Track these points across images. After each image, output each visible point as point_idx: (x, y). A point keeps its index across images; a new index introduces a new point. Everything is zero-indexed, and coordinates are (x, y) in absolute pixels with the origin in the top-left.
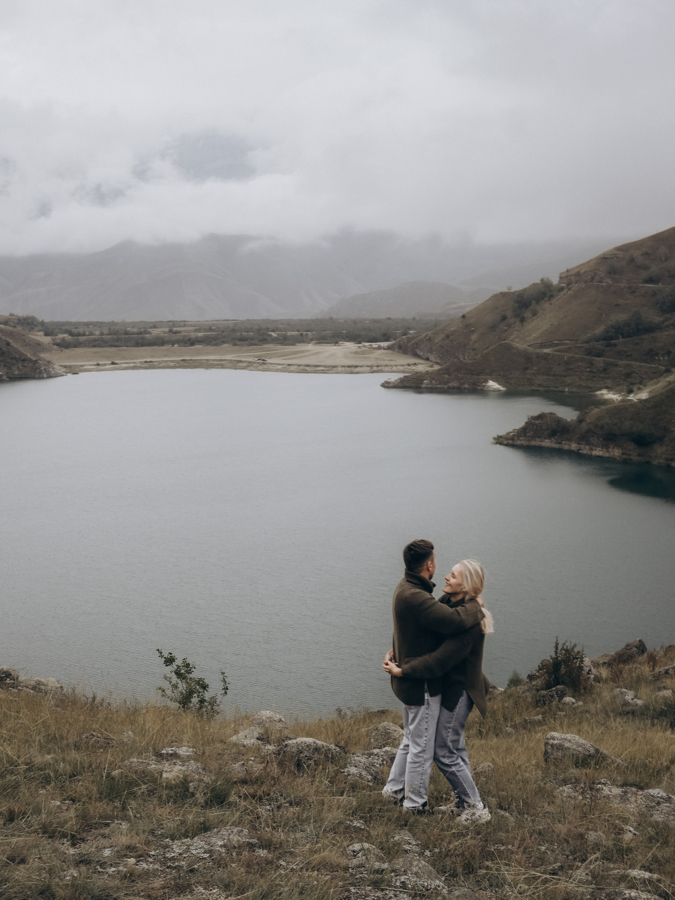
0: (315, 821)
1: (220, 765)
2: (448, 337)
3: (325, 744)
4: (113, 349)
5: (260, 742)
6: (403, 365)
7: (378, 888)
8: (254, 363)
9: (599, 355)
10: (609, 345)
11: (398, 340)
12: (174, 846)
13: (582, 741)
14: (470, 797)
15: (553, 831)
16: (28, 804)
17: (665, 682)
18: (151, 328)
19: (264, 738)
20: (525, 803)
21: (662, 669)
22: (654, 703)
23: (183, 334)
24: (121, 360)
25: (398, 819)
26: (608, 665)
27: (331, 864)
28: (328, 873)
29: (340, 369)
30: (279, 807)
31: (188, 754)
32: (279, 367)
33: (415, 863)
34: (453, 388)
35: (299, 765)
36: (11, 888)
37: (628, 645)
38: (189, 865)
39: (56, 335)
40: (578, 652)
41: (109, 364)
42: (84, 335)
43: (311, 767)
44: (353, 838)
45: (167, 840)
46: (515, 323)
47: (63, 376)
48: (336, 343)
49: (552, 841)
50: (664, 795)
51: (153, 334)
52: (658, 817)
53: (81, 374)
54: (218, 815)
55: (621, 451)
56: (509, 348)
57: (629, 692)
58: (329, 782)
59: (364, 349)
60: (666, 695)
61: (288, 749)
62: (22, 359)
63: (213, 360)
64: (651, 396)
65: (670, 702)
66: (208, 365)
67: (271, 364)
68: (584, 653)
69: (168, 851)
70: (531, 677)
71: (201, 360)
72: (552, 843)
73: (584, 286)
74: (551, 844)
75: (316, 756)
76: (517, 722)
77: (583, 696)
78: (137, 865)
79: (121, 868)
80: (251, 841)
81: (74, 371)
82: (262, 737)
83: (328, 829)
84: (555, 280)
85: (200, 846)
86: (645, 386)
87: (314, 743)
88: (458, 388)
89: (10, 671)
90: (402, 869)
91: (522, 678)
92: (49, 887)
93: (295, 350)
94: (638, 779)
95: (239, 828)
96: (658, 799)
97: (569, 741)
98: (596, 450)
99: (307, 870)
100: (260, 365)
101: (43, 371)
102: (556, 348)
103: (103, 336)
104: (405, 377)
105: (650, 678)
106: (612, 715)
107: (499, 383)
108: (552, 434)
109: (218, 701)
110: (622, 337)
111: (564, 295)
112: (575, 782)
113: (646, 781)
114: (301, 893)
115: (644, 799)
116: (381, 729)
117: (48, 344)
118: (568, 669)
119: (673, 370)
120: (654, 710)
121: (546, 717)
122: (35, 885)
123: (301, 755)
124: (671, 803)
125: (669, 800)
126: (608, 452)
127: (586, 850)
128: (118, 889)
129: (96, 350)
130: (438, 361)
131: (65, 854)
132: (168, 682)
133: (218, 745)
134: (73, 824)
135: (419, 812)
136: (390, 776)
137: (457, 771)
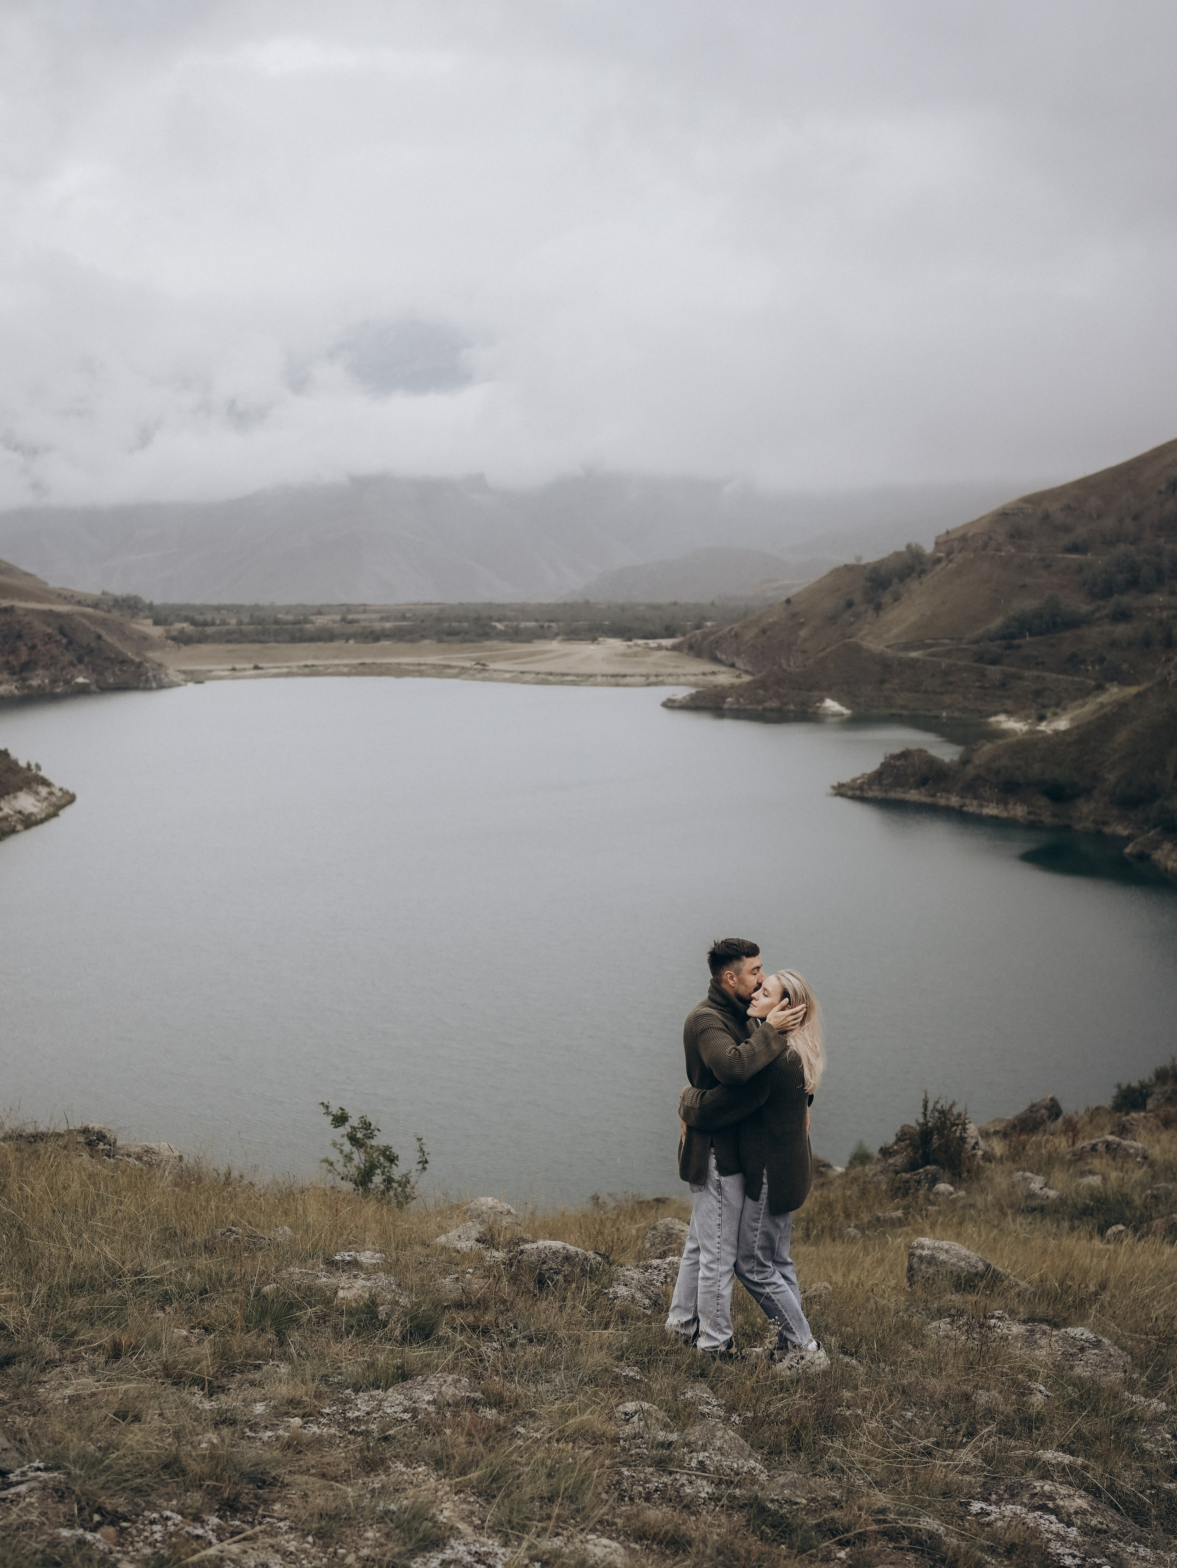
0: (567, 1368)
1: (422, 1279)
2: (764, 631)
3: (580, 1251)
4: (257, 646)
5: (481, 1245)
6: (695, 675)
7: (663, 1471)
8: (470, 669)
9: (994, 662)
10: (1009, 647)
11: (688, 636)
12: (359, 1401)
13: (964, 1251)
14: (794, 1333)
15: (924, 1388)
16: (142, 1335)
17: (1092, 1163)
18: (314, 614)
19: (487, 1240)
20: (881, 1346)
21: (1086, 1143)
22: (1074, 1195)
23: (362, 624)
24: (268, 662)
25: (690, 1366)
26: (1004, 1135)
27: (594, 1432)
28: (589, 1445)
29: (599, 679)
30: (512, 1345)
31: (374, 1261)
32: (507, 675)
33: (719, 1434)
34: (772, 710)
35: (541, 1282)
36: (121, 1459)
37: (1033, 1106)
38: (383, 1430)
39: (171, 624)
40: (960, 1115)
41: (250, 669)
42: (213, 624)
43: (559, 1285)
44: (623, 1393)
45: (348, 1391)
46: (866, 612)
47: (180, 685)
48: (594, 640)
49: (923, 1404)
50: (1091, 1336)
51: (317, 624)
52: (1080, 1371)
53: (208, 684)
54: (422, 1355)
55: (1026, 808)
56: (858, 649)
57: (1037, 1177)
58: (586, 1307)
59: (635, 649)
60: (1092, 1183)
61: (525, 1257)
62: (121, 658)
63: (407, 664)
64: (1076, 723)
65: (1099, 1195)
66: (399, 672)
67: (495, 671)
68: (967, 1116)
69: (350, 1408)
70: (886, 1152)
71: (390, 664)
72: (922, 1406)
73: (972, 556)
74: (921, 1408)
75: (567, 1269)
76: (866, 1220)
77: (966, 1182)
78: (305, 1428)
79: (281, 1432)
80: (472, 1395)
81: (197, 678)
82: (484, 1238)
83: (586, 1379)
84: (929, 548)
85: (398, 1402)
86: (1065, 709)
87: (564, 1248)
88: (779, 710)
89: (104, 1131)
90: (700, 1443)
91: (870, 1151)
92: (176, 1459)
93: (531, 649)
94: (1051, 1312)
95: (455, 1376)
96: (1082, 1342)
97: (947, 1251)
98: (987, 806)
99: (558, 1441)
100: (479, 672)
101: (151, 678)
102: (929, 651)
103: (243, 627)
104: (698, 692)
105: (1068, 1157)
106: (1009, 1212)
107: (842, 703)
108: (922, 782)
109: (412, 1181)
110: (1031, 635)
111: (942, 569)
112: (954, 1315)
113: (1065, 1315)
114: (549, 1476)
115: (1060, 1342)
116: (661, 1228)
117: (160, 637)
118: (942, 1141)
119: (1108, 685)
120: (1075, 1206)
121: (909, 1213)
122: (157, 1454)
123: (545, 1267)
124: (1102, 1350)
125: (1097, 1344)
126: (1006, 810)
127: (974, 1418)
128: (278, 1463)
129: (230, 647)
130: (749, 669)
131: (198, 1408)
132: (338, 1151)
133: (418, 1248)
134: (207, 1367)
135: (723, 1355)
136: (674, 1302)
137: (774, 1293)
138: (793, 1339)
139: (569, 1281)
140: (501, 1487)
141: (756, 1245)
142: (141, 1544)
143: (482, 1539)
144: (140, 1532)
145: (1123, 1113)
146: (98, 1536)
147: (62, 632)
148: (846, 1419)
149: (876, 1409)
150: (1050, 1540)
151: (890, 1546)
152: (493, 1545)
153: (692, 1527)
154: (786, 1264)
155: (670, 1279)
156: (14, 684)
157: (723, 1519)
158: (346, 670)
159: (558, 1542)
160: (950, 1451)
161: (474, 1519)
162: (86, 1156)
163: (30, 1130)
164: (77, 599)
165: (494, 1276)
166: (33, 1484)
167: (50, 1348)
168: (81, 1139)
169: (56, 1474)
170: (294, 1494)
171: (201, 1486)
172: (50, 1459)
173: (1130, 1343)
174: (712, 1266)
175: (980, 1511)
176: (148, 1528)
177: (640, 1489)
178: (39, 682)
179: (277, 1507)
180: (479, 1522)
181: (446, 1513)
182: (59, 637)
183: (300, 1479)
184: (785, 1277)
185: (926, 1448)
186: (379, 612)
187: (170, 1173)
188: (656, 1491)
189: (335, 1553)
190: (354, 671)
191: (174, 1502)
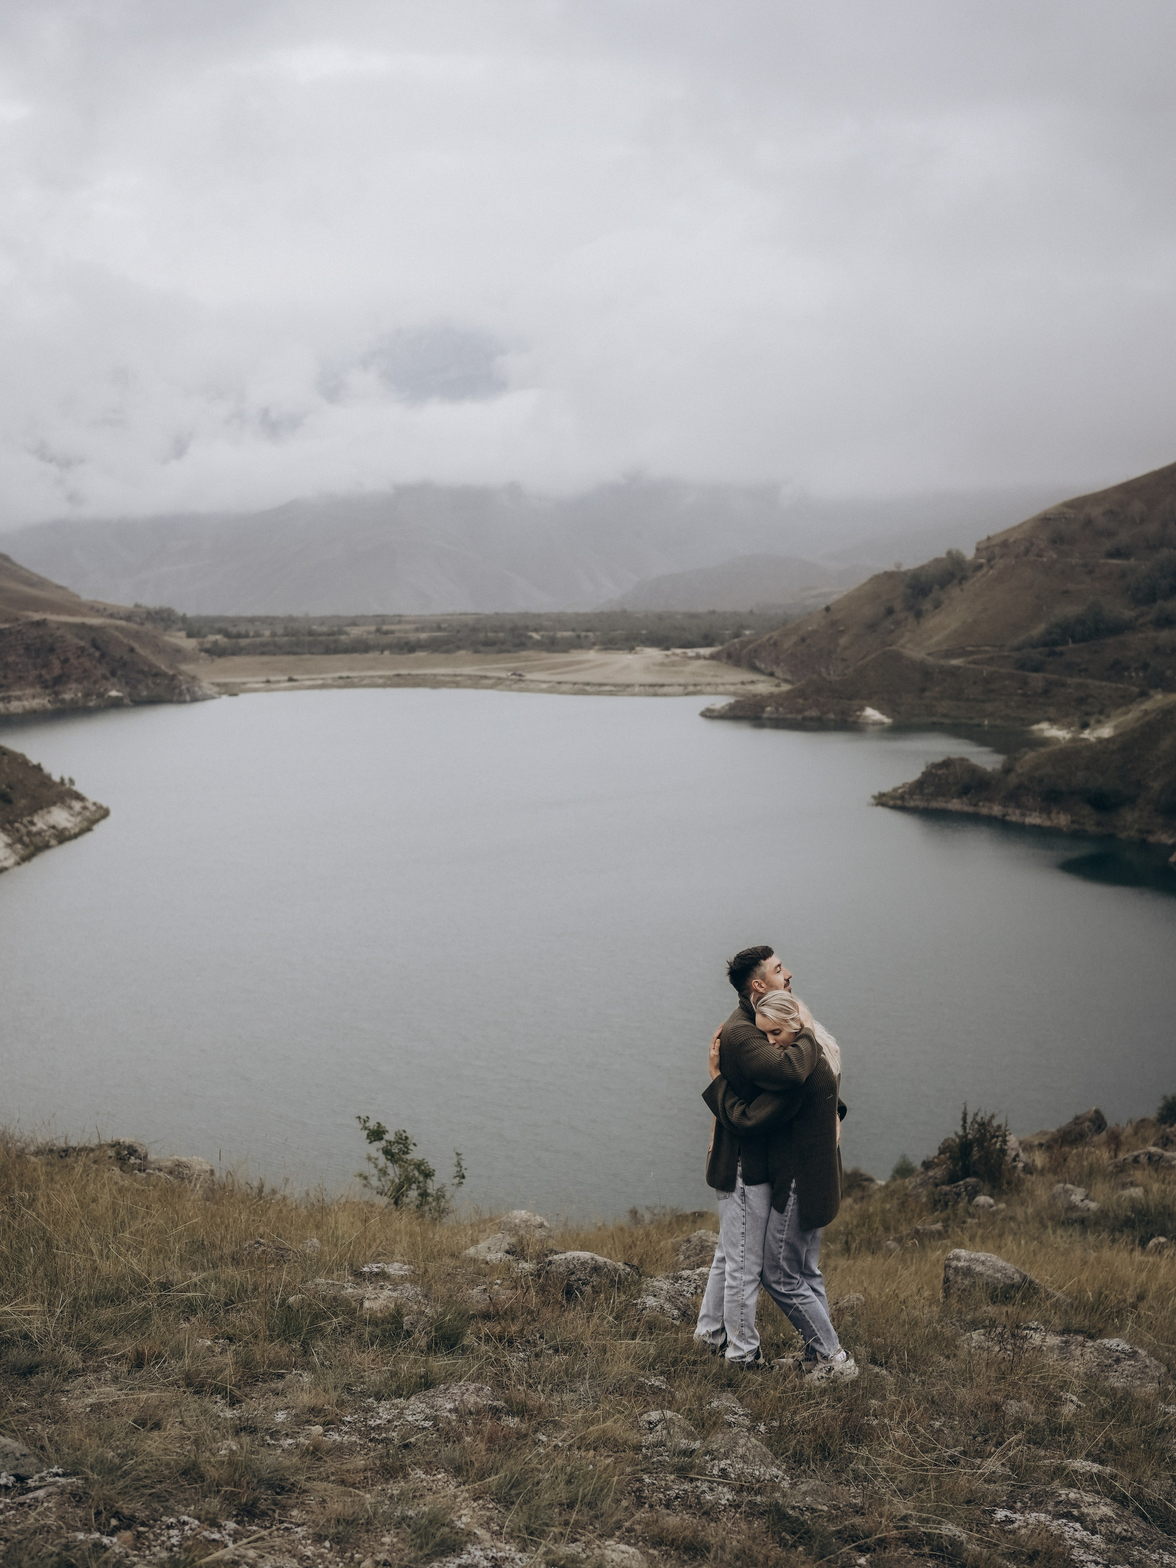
0: (592, 1377)
1: (450, 1290)
2: (803, 640)
3: (609, 1261)
4: (291, 658)
5: (510, 1257)
6: (733, 684)
7: (683, 1478)
8: (507, 679)
9: (1036, 669)
10: (1052, 654)
11: (726, 645)
12: (381, 1410)
13: (1001, 1263)
15: (953, 1398)
16: (166, 1345)
17: (1134, 1175)
18: (349, 625)
19: (516, 1252)
20: (912, 1356)
21: (1129, 1155)
22: (1115, 1207)
23: (397, 635)
24: (302, 674)
25: (717, 1375)
26: (1046, 1147)
27: (616, 1440)
28: (611, 1453)
29: (637, 689)
30: (538, 1355)
31: (402, 1273)
32: (544, 686)
33: (742, 1442)
34: (811, 719)
35: (569, 1292)
36: (140, 1465)
37: (1077, 1118)
38: (403, 1438)
39: (205, 636)
40: (999, 1127)
41: (284, 681)
42: (247, 636)
43: (587, 1296)
44: (648, 1403)
45: (370, 1400)
46: (906, 619)
47: (213, 698)
48: (631, 649)
49: (952, 1414)
50: (1127, 1347)
51: (352, 636)
52: (1116, 1382)
53: (242, 696)
54: (446, 1364)
55: (1068, 817)
56: (897, 657)
57: (1078, 1189)
58: (614, 1318)
59: (674, 658)
60: (1134, 1195)
61: (553, 1268)
62: (154, 671)
63: (443, 675)
64: (1118, 731)
65: (1140, 1207)
66: (435, 683)
67: (532, 681)
68: (1008, 1128)
69: (372, 1417)
70: (927, 1165)
71: (425, 675)
72: (951, 1416)
73: (1013, 562)
74: (950, 1418)
75: (595, 1280)
76: (904, 1233)
77: (1006, 1194)
78: (325, 1436)
79: (302, 1440)
80: (495, 1404)
81: (231, 690)
82: (514, 1250)
83: (611, 1389)
84: (969, 554)
85: (419, 1410)
86: (1108, 717)
87: (592, 1259)
88: (819, 719)
89: (135, 1145)
90: (722, 1450)
91: (914, 1165)
92: (195, 1465)
93: (569, 659)
94: (1086, 1323)
95: (479, 1385)
96: (1118, 1354)
97: (983, 1263)
98: (1030, 815)
99: (579, 1448)
100: (515, 683)
101: (185, 691)
102: (971, 658)
103: (277, 639)
104: (737, 702)
105: (1110, 1168)
106: (1049, 1224)
107: (883, 712)
108: (965, 791)
109: (448, 1195)
110: (1074, 642)
111: (983, 576)
112: (989, 1325)
113: (1100, 1326)
114: (569, 1482)
115: (1095, 1354)
116: (694, 1240)
117: (193, 650)
118: (982, 1153)
119: (1152, 692)
120: (1116, 1217)
121: (948, 1226)
122: (175, 1461)
123: (573, 1278)
124: (1136, 1361)
125: (1133, 1355)
126: (1050, 818)
127: (1003, 1428)
128: (297, 1470)
129: (265, 659)
130: (789, 677)
131: (219, 1416)
132: (373, 1165)
133: (447, 1260)
134: (230, 1374)
135: (750, 1366)
136: (702, 1312)
137: (801, 1304)
138: (822, 1350)
139: (597, 1292)
140: (521, 1493)
141: (781, 1256)
142: (158, 1548)
143: (499, 1544)
144: (157, 1536)
145: (1168, 1125)
146: (115, 1540)
147: (95, 645)
148: (871, 1427)
149: (902, 1418)
150: (1073, 1547)
151: (911, 1552)
152: (510, 1550)
153: (712, 1533)
154: (814, 1276)
155: (699, 1291)
156: (47, 698)
157: (743, 1526)
158: (381, 681)
159: (574, 1549)
160: (979, 1461)
161: (492, 1525)
162: (117, 1170)
163: (61, 1144)
164: (109, 612)
165: (522, 1286)
166: (51, 1489)
167: (73, 1357)
168: (111, 1153)
169: (74, 1480)
170: (312, 1501)
171: (219, 1491)
172: (68, 1465)
173: (1167, 1354)
174: (736, 1274)
175: (1004, 1519)
176: (165, 1532)
177: (661, 1496)
178: (72, 695)
179: (295, 1512)
180: (498, 1528)
181: (464, 1519)
182: (92, 650)
183: (320, 1485)
184: (814, 1290)
185: (951, 1457)
186: (414, 622)
187: (201, 1187)
188: (677, 1497)
189: (352, 1557)
190: (389, 682)
191: (192, 1508)
